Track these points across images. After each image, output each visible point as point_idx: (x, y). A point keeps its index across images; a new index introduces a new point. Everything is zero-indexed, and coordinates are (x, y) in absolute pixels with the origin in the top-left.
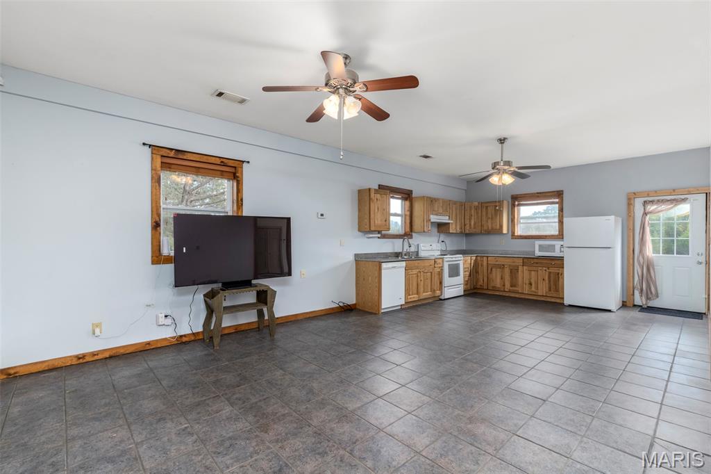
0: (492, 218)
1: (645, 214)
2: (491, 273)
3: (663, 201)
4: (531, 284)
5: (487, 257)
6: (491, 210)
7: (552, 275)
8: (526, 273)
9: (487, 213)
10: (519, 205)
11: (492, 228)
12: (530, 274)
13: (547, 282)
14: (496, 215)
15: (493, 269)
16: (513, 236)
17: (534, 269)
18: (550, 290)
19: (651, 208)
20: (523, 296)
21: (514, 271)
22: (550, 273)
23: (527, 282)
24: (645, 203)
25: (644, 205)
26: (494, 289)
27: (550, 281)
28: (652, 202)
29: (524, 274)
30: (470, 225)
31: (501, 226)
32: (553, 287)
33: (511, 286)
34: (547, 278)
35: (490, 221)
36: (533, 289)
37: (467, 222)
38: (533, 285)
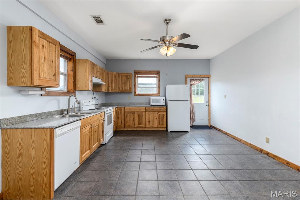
0: (125, 83)
1: (191, 85)
2: (127, 117)
3: (197, 80)
4: (150, 122)
5: (124, 107)
6: (124, 78)
7: (160, 116)
8: (147, 115)
9: (122, 80)
10: (138, 77)
11: (125, 90)
12: (149, 116)
13: (158, 120)
14: (127, 81)
15: (128, 115)
16: (135, 94)
17: (152, 113)
18: (159, 124)
19: (193, 82)
20: (145, 129)
21: (140, 115)
22: (159, 114)
23: (148, 121)
24: (191, 80)
25: (191, 81)
26: (129, 127)
27: (159, 119)
28: (193, 80)
29: (146, 117)
30: (112, 87)
31: (130, 88)
32: (161, 122)
33: (139, 124)
34: (158, 118)
35: (124, 85)
36: (151, 125)
37: (110, 85)
38: (151, 122)
